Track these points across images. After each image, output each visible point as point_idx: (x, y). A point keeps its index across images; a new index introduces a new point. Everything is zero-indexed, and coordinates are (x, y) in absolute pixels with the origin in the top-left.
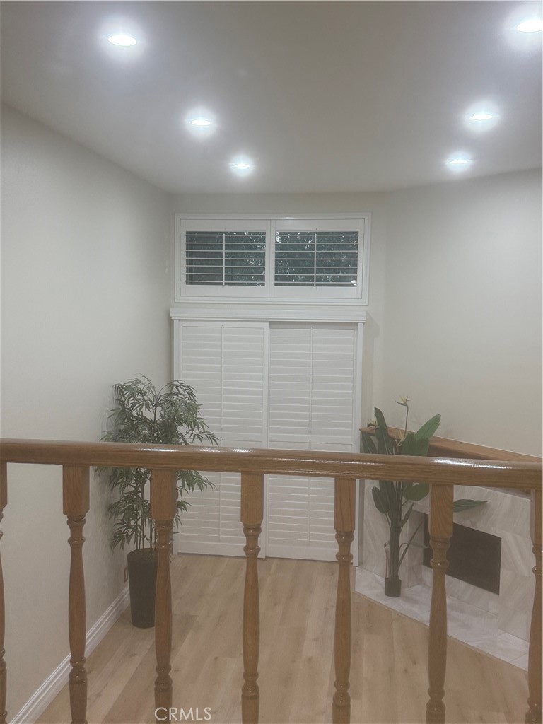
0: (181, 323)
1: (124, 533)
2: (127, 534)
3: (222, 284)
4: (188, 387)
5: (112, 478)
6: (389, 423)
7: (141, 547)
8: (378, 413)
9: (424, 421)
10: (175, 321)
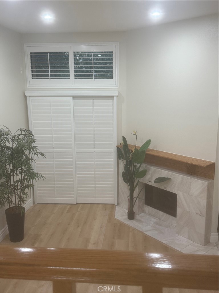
0: (30, 98)
3: (49, 79)
6: (129, 142)
8: (124, 138)
9: (144, 141)
10: (27, 97)
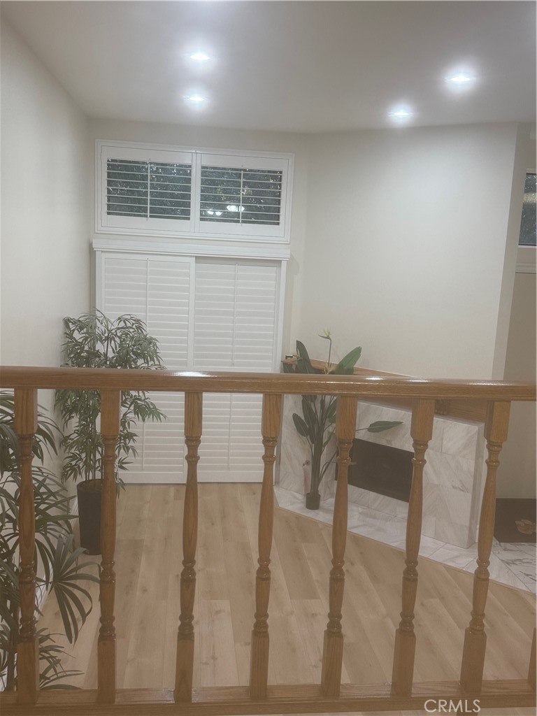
0: (103, 254)
1: (76, 465)
2: (79, 467)
3: (146, 216)
4: (138, 321)
5: (64, 413)
6: (312, 356)
7: (91, 478)
8: (300, 346)
10: (97, 252)
